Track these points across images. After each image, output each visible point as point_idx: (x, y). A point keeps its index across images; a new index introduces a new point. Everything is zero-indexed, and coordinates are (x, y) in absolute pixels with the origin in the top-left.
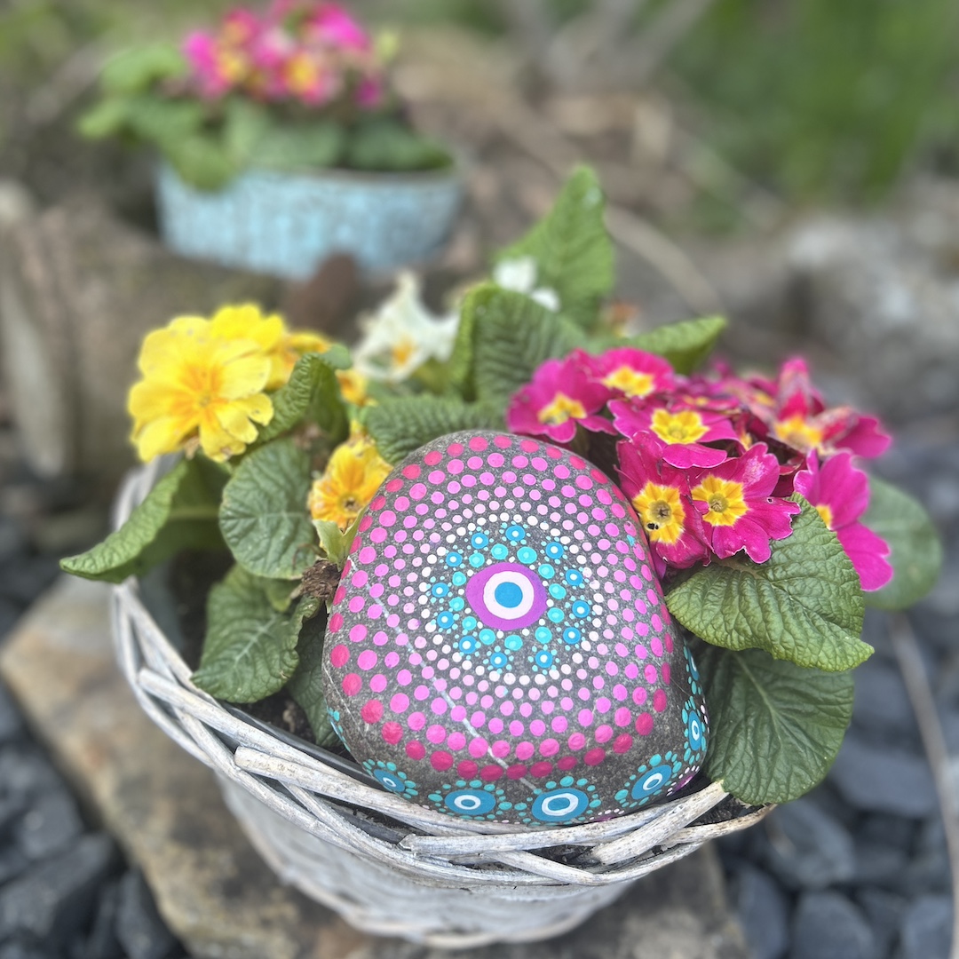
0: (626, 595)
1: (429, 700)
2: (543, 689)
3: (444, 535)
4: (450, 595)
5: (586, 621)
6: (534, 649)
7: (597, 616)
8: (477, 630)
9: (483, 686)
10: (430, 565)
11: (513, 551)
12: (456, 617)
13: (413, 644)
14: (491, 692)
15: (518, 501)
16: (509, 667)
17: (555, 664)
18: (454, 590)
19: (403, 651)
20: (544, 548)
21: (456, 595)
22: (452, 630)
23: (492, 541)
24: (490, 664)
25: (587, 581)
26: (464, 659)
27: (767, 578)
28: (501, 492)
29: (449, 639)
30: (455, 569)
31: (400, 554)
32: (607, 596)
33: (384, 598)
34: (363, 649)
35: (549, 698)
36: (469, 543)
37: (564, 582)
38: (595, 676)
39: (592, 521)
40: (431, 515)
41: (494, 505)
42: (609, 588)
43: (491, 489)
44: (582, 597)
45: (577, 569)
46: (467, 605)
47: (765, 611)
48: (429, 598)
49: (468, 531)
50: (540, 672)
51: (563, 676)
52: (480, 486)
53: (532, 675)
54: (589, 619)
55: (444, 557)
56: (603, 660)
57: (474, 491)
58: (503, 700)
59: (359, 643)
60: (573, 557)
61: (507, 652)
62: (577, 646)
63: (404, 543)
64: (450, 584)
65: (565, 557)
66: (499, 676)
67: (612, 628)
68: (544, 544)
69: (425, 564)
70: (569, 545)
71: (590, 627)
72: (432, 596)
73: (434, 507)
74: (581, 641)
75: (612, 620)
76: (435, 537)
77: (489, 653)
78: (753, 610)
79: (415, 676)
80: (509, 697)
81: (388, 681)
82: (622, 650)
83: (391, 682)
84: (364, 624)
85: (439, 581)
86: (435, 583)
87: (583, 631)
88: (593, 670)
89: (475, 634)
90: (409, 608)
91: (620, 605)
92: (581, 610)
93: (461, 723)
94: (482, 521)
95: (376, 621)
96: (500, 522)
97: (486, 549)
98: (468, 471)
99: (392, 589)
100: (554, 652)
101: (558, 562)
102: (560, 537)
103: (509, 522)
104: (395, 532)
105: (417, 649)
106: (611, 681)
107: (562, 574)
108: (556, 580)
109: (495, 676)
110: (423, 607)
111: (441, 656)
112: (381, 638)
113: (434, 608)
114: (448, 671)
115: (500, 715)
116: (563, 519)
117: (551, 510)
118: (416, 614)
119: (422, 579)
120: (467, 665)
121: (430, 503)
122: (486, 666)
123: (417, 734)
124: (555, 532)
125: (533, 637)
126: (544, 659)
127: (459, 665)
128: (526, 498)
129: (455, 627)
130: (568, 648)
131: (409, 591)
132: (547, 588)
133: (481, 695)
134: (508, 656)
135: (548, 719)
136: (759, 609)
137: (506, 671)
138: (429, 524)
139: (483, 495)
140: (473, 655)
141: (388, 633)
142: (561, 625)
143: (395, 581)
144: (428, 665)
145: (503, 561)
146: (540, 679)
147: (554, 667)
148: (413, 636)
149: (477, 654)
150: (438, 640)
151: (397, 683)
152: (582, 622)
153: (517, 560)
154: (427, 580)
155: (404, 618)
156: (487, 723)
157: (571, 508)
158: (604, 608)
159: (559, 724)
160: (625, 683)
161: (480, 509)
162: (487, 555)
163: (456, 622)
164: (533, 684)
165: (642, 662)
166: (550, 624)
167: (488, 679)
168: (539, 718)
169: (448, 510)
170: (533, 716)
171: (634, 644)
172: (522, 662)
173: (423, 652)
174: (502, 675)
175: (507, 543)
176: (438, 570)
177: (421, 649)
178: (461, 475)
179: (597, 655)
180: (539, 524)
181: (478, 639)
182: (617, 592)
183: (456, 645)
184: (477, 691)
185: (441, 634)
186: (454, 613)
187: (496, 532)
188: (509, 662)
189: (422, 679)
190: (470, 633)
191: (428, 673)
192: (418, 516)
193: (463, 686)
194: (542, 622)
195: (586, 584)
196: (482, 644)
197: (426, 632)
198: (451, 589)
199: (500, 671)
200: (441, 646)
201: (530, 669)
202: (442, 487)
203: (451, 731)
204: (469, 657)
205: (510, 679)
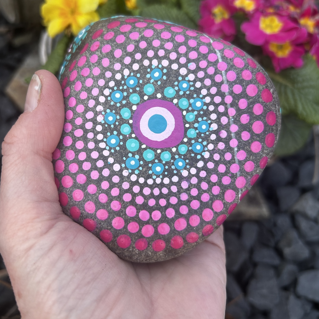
0: (84, 95)
1: (235, 82)
2: (166, 57)
3: (178, 184)
4: (193, 142)
5: (118, 88)
6: (159, 83)
7: (110, 88)
8: (188, 111)
9: (201, 74)
10: (196, 167)
11: (140, 152)
12: (196, 125)
13: (229, 122)
14: (198, 69)
15: (119, 185)
16: (180, 78)
17: (152, 69)
18: (189, 143)
19: (237, 121)
20: (119, 146)
21: (190, 139)
22: (202, 118)
23: (150, 165)
24: (191, 86)
25: (103, 113)
26: (204, 97)
28: (127, 197)
29: (207, 113)
30: (182, 157)
31: (211, 185)
32: (96, 99)
33: (232, 161)
34: (258, 135)
35: (166, 50)
36: (165, 170)
37: (118, 117)
38: (131, 53)
39: (77, 152)
40: (181, 203)
41: (136, 189)
42: (91, 103)
43: (133, 202)
44: (112, 103)
45: (105, 123)
46: (186, 129)
48: (206, 146)
49: (162, 179)
50: (163, 68)
51: (150, 60)
52: (140, 208)
53: (169, 68)
54: (115, 88)
55: (185, 168)
56: (121, 60)
57: (145, 206)
58: (193, 61)
59: (258, 141)
60: (104, 132)
61: (176, 88)
62: (132, 74)
63: (205, 191)
64: (190, 148)
65: (109, 134)
66: (189, 76)
67: (104, 78)
68: (118, 148)
69: (199, 170)
70: (102, 141)
71: (118, 83)
72: (205, 146)
73: (176, 207)
74: (129, 76)
75: (101, 83)
76: (185, 185)
77: (188, 93)
79: (237, 101)
80: (189, 61)
81: (253, 107)
82: (106, 62)
83: (251, 106)
84: (251, 151)
85: (196, 154)
86: (198, 154)
87: (123, 82)
88: (130, 56)
89: (190, 109)
90: (221, 146)
91: (91, 90)
92: (118, 95)
93: (223, 61)
94: (150, 182)
95: (243, 149)
96: (139, 176)
97: (156, 161)
98: (142, 223)
99: (225, 164)
100: (148, 76)
101: (115, 133)
102: (105, 149)
103: (133, 173)
104: (207, 203)
105: (228, 117)
106: (123, 47)
107: (117, 123)
108: (122, 121)
109: (191, 77)
110: (212, 142)
111: (216, 105)
112: (245, 136)
113: (206, 138)
114: (217, 94)
115: (199, 54)
116: (96, 160)
117: (100, 170)
118: (219, 139)
119: (206, 161)
120: (204, 92)
121: (177, 212)
122: (194, 86)
123: (249, 69)
124: (106, 153)
125: (156, 91)
126: (157, 74)
127: (209, 95)
128: (112, 185)
129: (200, 119)
130: (138, 75)
131: (217, 157)
132: (131, 118)
133: (205, 70)
134: (177, 86)
135: (172, 40)
137: (184, 77)
138: (184, 197)
139: (140, 200)
140: (198, 96)
141: (240, 137)
142: (135, 91)
143: (222, 168)
144: (226, 104)
145: (150, 148)
146: (165, 63)
147: (153, 67)
148: (227, 127)
149: (195, 96)
150: (214, 116)
151: (248, 103)
152: (121, 88)
153: (141, 144)
154: (203, 158)
155: (227, 141)
156: (208, 53)
157: (87, 166)
158: (102, 92)
159: (166, 35)
160: (115, 43)
161: (147, 191)
162: (158, 157)
163: (198, 122)
164: (171, 62)
165: (97, 53)
166: (142, 94)
167: (196, 77)
168: (177, 42)
169: (168, 201)
170: (180, 45)
171: (96, 64)
172: (171, 78)
173: (226, 114)
174: (187, 75)
175: (141, 159)
176: (193, 162)
177: (225, 116)
178: (147, 223)
179: (123, 64)
180: (114, 164)
181: (190, 105)
182: (88, 99)
183: (205, 108)
184: (206, 73)
185: (210, 119)
186: (196, 129)
187: (144, 169)
188: (179, 82)
189: (233, 97)
190: (193, 111)
191: (229, 100)
192: (189, 206)
193: (213, 80)
194: (146, 98)
195: (105, 111)
196: (189, 100)
197: (218, 125)
198: (191, 145)
199: (187, 79)
200: (213, 112)
201: (168, 71)
202: (164, 219)
203: (230, 60)
204: (201, 96)
205: (183, 71)
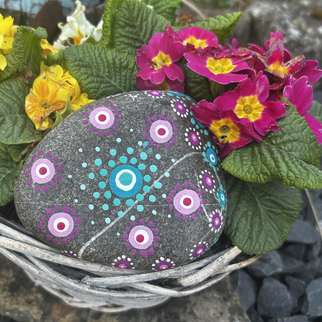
27: (272, 143)
47: (276, 162)
78: (269, 162)
136: (272, 161)
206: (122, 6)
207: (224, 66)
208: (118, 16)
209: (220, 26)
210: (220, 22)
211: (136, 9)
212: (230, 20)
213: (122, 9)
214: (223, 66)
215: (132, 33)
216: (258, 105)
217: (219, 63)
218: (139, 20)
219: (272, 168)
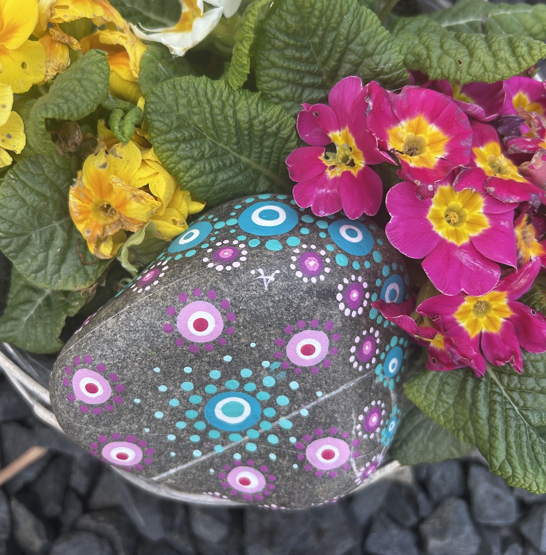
206: (285, 7)
207: (466, 211)
208: (271, 26)
209: (494, 77)
210: (496, 65)
211: (317, 13)
212: (519, 64)
213: (284, 14)
214: (463, 207)
215: (300, 60)
216: (503, 306)
217: (459, 198)
218: (320, 33)
219: (481, 439)
